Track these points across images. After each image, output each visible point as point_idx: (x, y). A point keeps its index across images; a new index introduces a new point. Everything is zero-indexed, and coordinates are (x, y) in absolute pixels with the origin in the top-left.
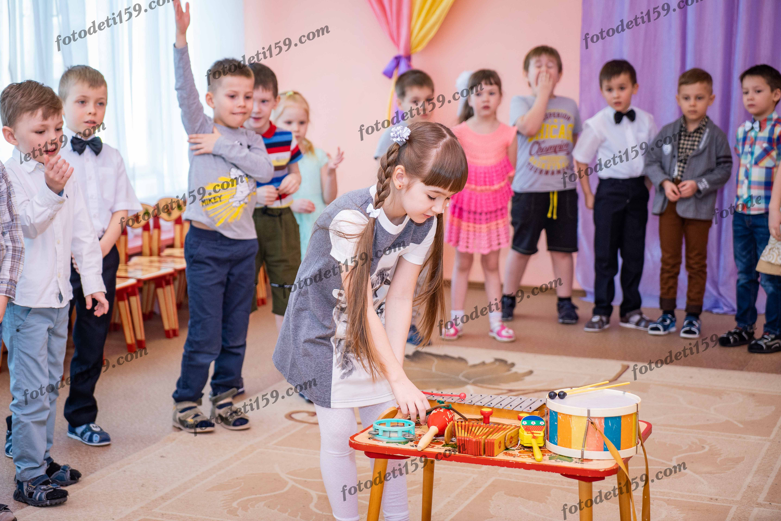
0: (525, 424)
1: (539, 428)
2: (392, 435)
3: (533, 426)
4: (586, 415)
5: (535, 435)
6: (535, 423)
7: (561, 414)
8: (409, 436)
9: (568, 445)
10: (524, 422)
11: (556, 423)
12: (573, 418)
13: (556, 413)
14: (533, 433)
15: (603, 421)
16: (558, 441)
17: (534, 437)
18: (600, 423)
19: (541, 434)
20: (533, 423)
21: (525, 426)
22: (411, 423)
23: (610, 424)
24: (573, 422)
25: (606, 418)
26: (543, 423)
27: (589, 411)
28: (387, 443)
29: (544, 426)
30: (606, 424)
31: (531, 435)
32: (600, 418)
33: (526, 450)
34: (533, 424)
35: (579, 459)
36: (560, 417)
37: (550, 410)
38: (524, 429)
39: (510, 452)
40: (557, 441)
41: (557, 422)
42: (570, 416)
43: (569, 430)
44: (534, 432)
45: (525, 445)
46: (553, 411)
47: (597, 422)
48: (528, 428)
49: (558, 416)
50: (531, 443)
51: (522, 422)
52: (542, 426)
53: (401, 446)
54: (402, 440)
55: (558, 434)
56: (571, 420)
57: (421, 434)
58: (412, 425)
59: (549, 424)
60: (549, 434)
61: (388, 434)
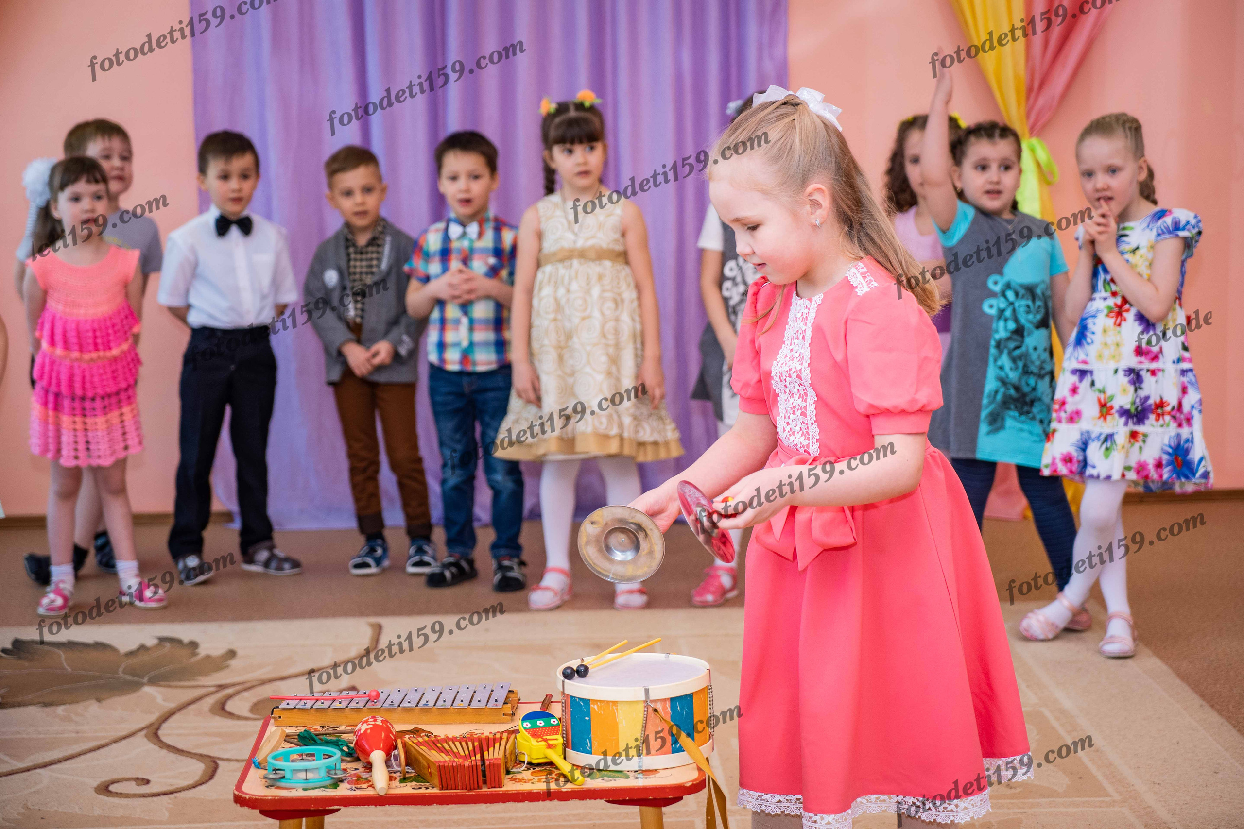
0: (528, 727)
1: (554, 730)
2: (310, 775)
3: (542, 728)
4: (643, 698)
5: (551, 742)
6: (543, 724)
7: (597, 701)
8: (336, 774)
10: (525, 724)
11: (587, 718)
12: (619, 707)
13: (587, 702)
14: (546, 740)
15: (668, 704)
16: (594, 748)
17: (550, 746)
18: (664, 708)
19: (559, 740)
20: (540, 723)
21: (529, 729)
22: (333, 752)
23: (679, 708)
24: (620, 712)
25: (672, 700)
26: (557, 722)
27: (647, 691)
28: (305, 789)
29: (558, 725)
30: (673, 708)
31: (543, 743)
32: (663, 700)
33: (537, 769)
34: (541, 725)
35: (636, 771)
36: (594, 707)
37: (572, 697)
38: (529, 736)
39: (519, 776)
40: (591, 748)
41: (589, 716)
42: (615, 703)
43: (614, 726)
44: (548, 737)
45: (534, 762)
46: (579, 698)
47: (659, 706)
48: (535, 733)
49: (592, 706)
50: (546, 757)
51: (523, 724)
52: (555, 726)
53: (330, 793)
54: (329, 782)
55: (592, 736)
56: (617, 709)
57: (345, 768)
58: (338, 754)
59: (570, 721)
60: (570, 737)
61: (302, 775)
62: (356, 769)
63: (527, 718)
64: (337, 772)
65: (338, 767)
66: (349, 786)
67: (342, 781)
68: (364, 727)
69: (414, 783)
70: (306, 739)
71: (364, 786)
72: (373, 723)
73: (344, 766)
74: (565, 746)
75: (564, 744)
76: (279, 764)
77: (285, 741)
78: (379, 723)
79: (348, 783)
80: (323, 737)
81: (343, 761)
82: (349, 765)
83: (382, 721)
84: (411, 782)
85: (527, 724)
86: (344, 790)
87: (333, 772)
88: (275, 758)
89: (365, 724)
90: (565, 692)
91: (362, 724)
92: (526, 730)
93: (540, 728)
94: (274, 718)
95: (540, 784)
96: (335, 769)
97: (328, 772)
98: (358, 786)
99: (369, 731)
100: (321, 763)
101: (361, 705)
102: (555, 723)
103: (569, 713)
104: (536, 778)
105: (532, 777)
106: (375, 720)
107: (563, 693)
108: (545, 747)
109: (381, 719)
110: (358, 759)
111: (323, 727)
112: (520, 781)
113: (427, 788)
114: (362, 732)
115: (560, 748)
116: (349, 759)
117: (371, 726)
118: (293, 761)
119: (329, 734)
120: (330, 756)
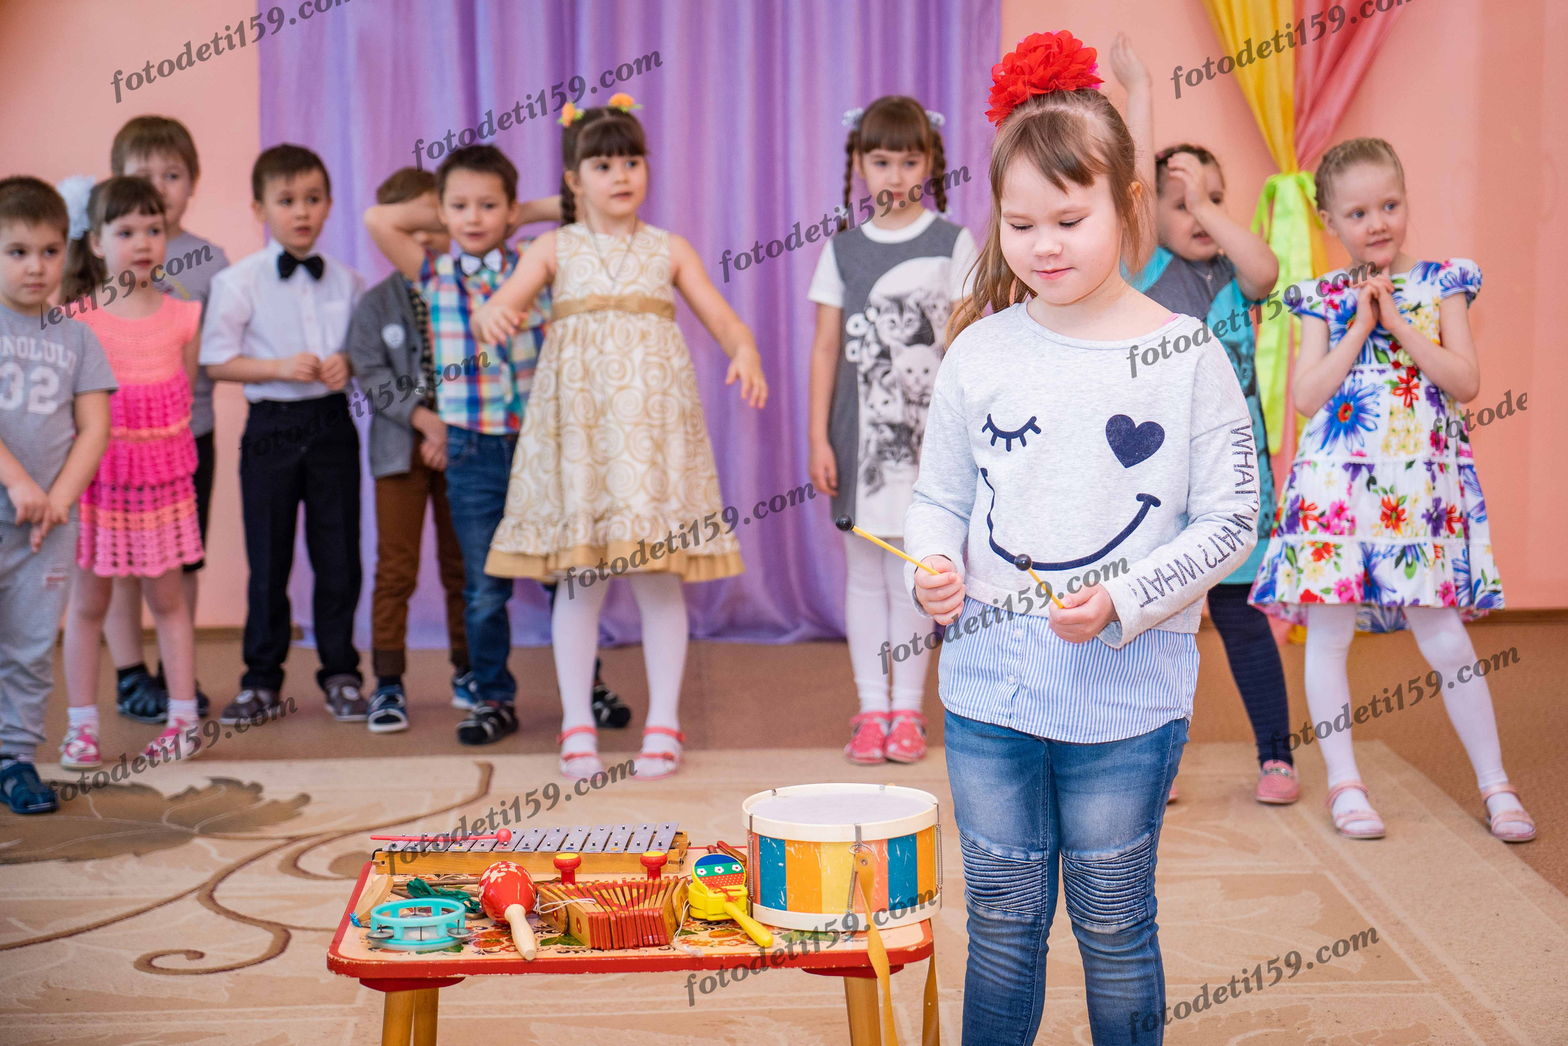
0: (702, 874)
1: (736, 878)
2: (425, 935)
3: (721, 876)
4: (854, 840)
5: (731, 894)
6: (722, 870)
7: (793, 842)
8: (458, 933)
9: (814, 905)
10: (699, 871)
11: (781, 864)
12: (822, 850)
13: (781, 843)
14: (725, 891)
15: (885, 847)
16: (789, 902)
17: (730, 899)
18: (880, 852)
20: (719, 869)
21: (705, 877)
22: (454, 906)
23: (898, 852)
24: (823, 856)
25: (891, 842)
26: (740, 868)
27: (858, 829)
28: (419, 953)
29: (741, 873)
30: (891, 852)
31: (722, 895)
32: (879, 842)
33: (715, 928)
34: (720, 872)
36: (790, 850)
37: (761, 837)
38: (704, 886)
39: (693, 938)
40: (785, 902)
41: (784, 861)
42: (817, 845)
43: (816, 875)
44: (728, 888)
45: (711, 918)
46: (771, 838)
47: (873, 849)
48: (712, 882)
49: (787, 848)
50: (726, 913)
51: (696, 871)
52: (738, 873)
53: (452, 957)
54: (450, 943)
55: (787, 887)
56: (820, 853)
57: (469, 926)
58: (460, 908)
59: (758, 868)
60: (759, 889)
61: (416, 935)
62: (484, 928)
63: (701, 863)
64: (460, 931)
65: (461, 925)
66: (477, 949)
67: (466, 943)
68: (494, 876)
69: (559, 946)
70: (417, 889)
71: (496, 949)
72: (506, 870)
73: (468, 924)
74: (751, 899)
75: (749, 896)
76: (386, 920)
77: (392, 892)
78: (513, 869)
79: (476, 944)
80: (439, 888)
81: (467, 918)
82: (475, 923)
83: (517, 868)
84: (556, 944)
85: (703, 871)
86: (469, 954)
87: (455, 931)
88: (380, 912)
89: (495, 872)
90: (754, 830)
91: (491, 872)
92: (700, 878)
93: (718, 875)
94: (376, 863)
95: (721, 947)
96: (458, 928)
97: (449, 931)
98: (488, 949)
99: (500, 880)
100: (438, 919)
101: (487, 848)
102: (737, 870)
103: (758, 858)
104: (717, 940)
105: (710, 940)
106: (508, 866)
107: (750, 832)
108: (724, 899)
109: (515, 865)
110: (484, 916)
111: (438, 876)
112: (696, 943)
113: (576, 952)
114: (492, 881)
115: (744, 902)
116: (472, 915)
117: (503, 874)
118: (402, 917)
119: (447, 884)
120: (449, 911)
